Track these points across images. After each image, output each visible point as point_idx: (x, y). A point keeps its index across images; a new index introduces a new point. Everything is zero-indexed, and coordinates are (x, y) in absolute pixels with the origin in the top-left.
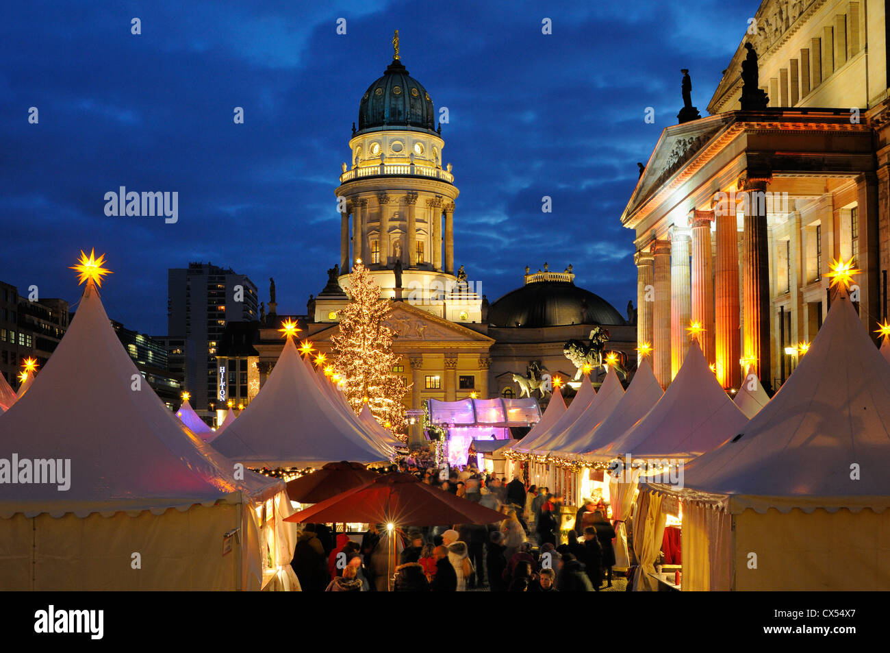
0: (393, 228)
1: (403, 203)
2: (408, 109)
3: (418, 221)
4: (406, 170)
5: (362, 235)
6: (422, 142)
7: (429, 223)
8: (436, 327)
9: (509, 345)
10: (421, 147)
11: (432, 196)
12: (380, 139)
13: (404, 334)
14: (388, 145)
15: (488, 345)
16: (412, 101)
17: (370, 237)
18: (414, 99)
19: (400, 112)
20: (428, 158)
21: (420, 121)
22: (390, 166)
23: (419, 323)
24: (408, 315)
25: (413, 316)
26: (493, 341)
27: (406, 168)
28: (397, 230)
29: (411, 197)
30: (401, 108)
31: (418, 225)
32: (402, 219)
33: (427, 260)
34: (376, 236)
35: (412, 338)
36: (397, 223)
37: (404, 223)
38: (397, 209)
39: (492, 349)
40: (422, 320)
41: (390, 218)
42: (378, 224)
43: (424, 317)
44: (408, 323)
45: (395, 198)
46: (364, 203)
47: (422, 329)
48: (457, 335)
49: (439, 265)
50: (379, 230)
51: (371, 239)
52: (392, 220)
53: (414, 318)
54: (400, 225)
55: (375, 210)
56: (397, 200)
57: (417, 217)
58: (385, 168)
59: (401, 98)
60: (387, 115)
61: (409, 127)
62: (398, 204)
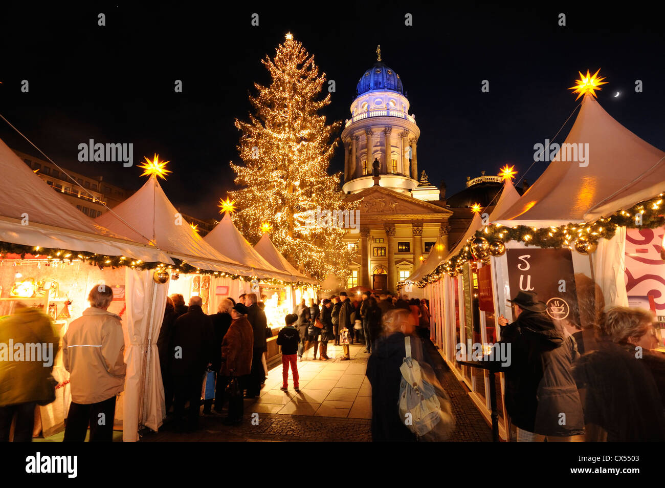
0: (377, 151)
1: (382, 136)
2: (385, 80)
3: (392, 146)
4: (385, 113)
5: (357, 158)
6: (395, 99)
7: (400, 147)
8: (406, 204)
9: (463, 220)
10: (394, 102)
11: (401, 130)
12: (368, 99)
13: (381, 209)
14: (372, 102)
15: (446, 216)
16: (388, 76)
17: (361, 159)
18: (390, 76)
19: (380, 83)
20: (399, 109)
21: (393, 88)
22: (373, 111)
23: (392, 201)
24: (384, 196)
25: (387, 197)
26: (451, 213)
27: (384, 112)
28: (379, 152)
29: (387, 131)
30: (380, 80)
31: (393, 149)
32: (382, 145)
33: (399, 171)
34: (365, 157)
35: (387, 212)
36: (379, 148)
37: (383, 148)
38: (378, 140)
39: (450, 219)
40: (395, 199)
41: (374, 145)
42: (366, 150)
43: (395, 197)
44: (384, 201)
45: (378, 132)
46: (357, 138)
47: (394, 205)
48: (423, 209)
49: (408, 173)
50: (367, 153)
51: (363, 160)
52: (375, 146)
53: (388, 198)
54: (381, 149)
55: (365, 142)
56: (379, 134)
57: (392, 145)
58: (370, 113)
59: (381, 75)
60: (372, 85)
61: (386, 89)
62: (379, 136)
